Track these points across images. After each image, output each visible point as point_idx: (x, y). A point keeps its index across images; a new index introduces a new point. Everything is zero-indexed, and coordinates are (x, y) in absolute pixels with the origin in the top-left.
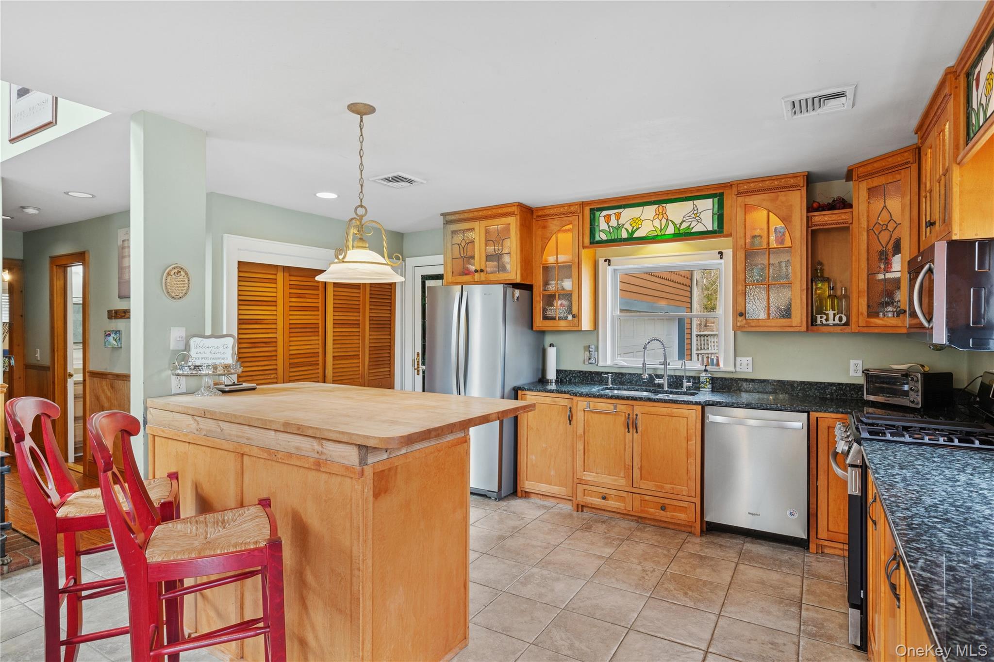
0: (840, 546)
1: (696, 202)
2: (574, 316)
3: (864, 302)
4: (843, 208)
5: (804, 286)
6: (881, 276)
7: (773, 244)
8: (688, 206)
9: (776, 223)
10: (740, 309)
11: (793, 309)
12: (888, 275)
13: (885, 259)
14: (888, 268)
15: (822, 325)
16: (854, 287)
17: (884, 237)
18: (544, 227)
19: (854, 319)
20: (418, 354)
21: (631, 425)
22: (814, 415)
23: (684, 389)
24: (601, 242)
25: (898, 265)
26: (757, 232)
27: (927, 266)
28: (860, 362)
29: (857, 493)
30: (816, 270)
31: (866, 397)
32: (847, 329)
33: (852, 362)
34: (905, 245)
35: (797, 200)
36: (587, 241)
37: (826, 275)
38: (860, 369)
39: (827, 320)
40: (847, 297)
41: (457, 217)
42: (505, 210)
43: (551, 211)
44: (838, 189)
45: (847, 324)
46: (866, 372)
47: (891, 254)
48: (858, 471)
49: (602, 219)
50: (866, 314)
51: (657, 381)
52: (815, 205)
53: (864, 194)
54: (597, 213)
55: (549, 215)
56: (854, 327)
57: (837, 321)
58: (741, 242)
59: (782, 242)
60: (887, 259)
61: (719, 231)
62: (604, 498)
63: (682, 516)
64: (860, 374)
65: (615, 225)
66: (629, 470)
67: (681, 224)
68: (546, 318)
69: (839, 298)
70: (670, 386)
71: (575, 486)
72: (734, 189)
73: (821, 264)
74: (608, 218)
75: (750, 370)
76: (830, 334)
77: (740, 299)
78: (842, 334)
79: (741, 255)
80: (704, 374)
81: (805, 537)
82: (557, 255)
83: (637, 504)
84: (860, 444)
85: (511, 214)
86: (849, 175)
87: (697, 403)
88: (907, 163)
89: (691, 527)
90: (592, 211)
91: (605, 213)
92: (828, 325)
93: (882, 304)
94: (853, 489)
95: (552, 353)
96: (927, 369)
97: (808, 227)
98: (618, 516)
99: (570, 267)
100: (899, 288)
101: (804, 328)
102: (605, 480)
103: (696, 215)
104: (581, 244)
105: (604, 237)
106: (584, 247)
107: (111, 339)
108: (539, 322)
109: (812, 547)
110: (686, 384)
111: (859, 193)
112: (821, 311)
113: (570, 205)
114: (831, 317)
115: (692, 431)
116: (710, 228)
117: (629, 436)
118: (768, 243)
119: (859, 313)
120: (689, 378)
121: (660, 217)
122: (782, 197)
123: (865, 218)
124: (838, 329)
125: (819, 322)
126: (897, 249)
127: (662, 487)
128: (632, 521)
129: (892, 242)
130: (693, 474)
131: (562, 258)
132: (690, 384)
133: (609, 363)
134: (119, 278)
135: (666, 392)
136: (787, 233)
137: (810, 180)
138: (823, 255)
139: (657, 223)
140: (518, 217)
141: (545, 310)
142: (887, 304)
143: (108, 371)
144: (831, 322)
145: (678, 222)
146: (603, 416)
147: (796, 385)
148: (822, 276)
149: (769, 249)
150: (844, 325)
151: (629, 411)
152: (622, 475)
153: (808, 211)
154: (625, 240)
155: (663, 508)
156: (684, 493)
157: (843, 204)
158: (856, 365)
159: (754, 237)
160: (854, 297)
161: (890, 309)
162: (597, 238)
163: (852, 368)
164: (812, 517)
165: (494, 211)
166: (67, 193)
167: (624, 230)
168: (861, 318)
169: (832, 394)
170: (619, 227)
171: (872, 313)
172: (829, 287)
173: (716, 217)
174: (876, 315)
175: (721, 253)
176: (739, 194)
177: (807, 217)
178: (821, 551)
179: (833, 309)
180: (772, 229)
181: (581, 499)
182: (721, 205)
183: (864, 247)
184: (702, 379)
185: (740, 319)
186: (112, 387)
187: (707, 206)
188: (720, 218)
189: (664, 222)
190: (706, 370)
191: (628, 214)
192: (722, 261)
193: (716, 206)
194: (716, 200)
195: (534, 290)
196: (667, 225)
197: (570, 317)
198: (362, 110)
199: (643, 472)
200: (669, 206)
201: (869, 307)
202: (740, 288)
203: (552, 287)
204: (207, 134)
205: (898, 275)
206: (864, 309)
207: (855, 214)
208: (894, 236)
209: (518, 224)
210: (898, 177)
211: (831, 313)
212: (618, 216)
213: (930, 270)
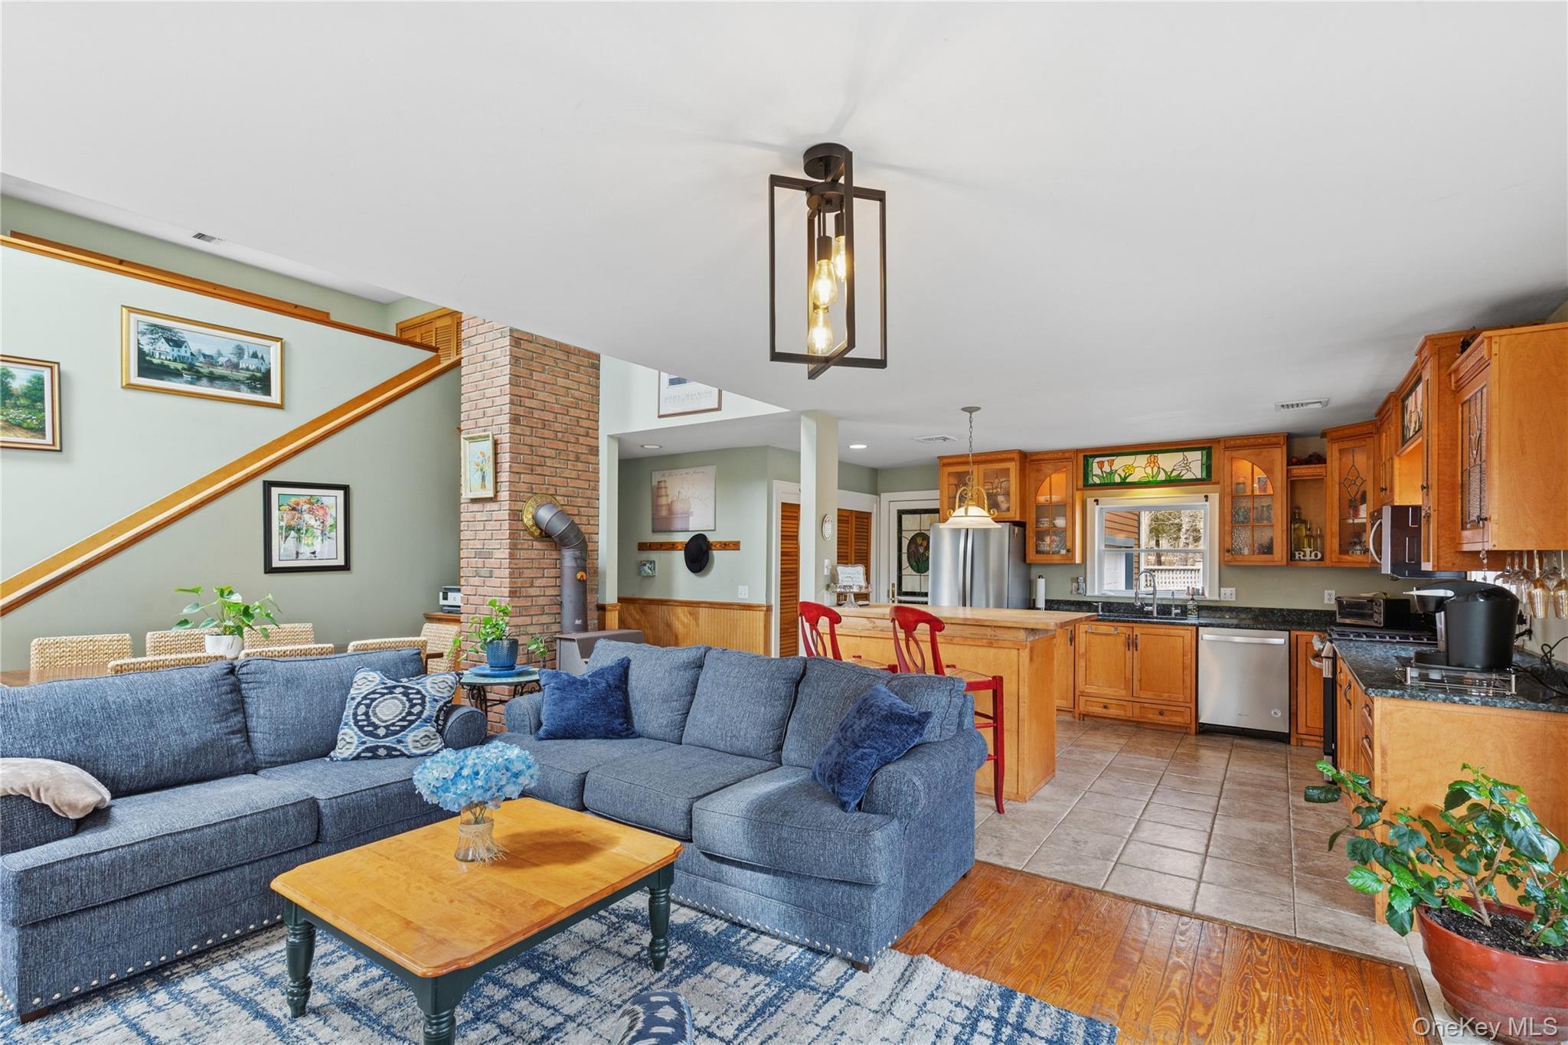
0: (1318, 738)
1: (1185, 453)
2: (1068, 551)
3: (1336, 542)
4: (1319, 463)
5: (1285, 528)
6: (1351, 521)
7: (1257, 493)
8: (1179, 456)
9: (1259, 473)
10: (1228, 545)
11: (1274, 547)
12: (1356, 521)
13: (1354, 506)
14: (1356, 515)
15: (1300, 559)
16: (1328, 530)
17: (1353, 490)
18: (1038, 471)
19: (1327, 556)
20: (893, 584)
21: (1131, 643)
22: (1294, 633)
23: (1173, 616)
24: (1095, 486)
25: (1364, 512)
26: (1241, 480)
27: (1379, 521)
28: (1333, 592)
29: (1330, 676)
30: (1295, 513)
31: (1339, 620)
32: (1322, 564)
33: (1326, 592)
34: (1370, 496)
35: (1279, 456)
36: (1081, 484)
37: (1303, 518)
38: (1333, 597)
39: (1304, 556)
40: (1322, 536)
41: (955, 460)
42: (1004, 456)
43: (1046, 457)
44: (1313, 446)
45: (1322, 559)
46: (1339, 601)
47: (1358, 503)
48: (1330, 661)
49: (1095, 465)
50: (1337, 550)
51: (1147, 609)
52: (1294, 460)
53: (1336, 454)
54: (1091, 460)
55: (1043, 460)
56: (1328, 562)
57: (1313, 557)
58: (1228, 490)
59: (1265, 491)
60: (1355, 506)
61: (1207, 479)
62: (1105, 707)
63: (1179, 719)
64: (1333, 602)
65: (1108, 470)
66: (1128, 683)
67: (1172, 472)
68: (1038, 552)
69: (1316, 539)
70: (1158, 613)
71: (1077, 698)
72: (1222, 444)
73: (1299, 508)
74: (1101, 465)
75: (1234, 599)
76: (1306, 568)
77: (1228, 539)
78: (1318, 568)
79: (1228, 500)
80: (1191, 602)
81: (1287, 731)
82: (1051, 495)
83: (1137, 711)
84: (1331, 642)
85: (1012, 460)
86: (1323, 435)
87: (1192, 625)
88: (1372, 433)
89: (1186, 728)
90: (1085, 457)
91: (1098, 459)
92: (1305, 560)
93: (1351, 543)
94: (1327, 674)
95: (1041, 583)
96: (1389, 596)
97: (1288, 478)
98: (1118, 722)
99: (1065, 505)
100: (1365, 531)
101: (1284, 562)
102: (1106, 692)
103: (1187, 466)
104: (1075, 486)
105: (1097, 481)
106: (1077, 490)
107: (646, 568)
108: (1032, 556)
109: (1293, 741)
110: (1174, 611)
111: (1333, 453)
112: (1299, 548)
113: (1064, 452)
114: (1308, 553)
115: (1188, 648)
116: (1199, 477)
117: (1129, 654)
118: (1253, 491)
119: (1332, 551)
120: (1176, 607)
121: (1152, 465)
122: (1265, 452)
123: (1338, 473)
124: (1314, 564)
125: (1297, 558)
126: (1363, 500)
127: (1160, 696)
128: (1131, 726)
129: (1359, 493)
130: (1188, 684)
131: (1055, 498)
132: (1179, 611)
133: (1096, 593)
134: (653, 514)
135: (1156, 618)
136: (1269, 482)
137: (1290, 439)
138: (1300, 500)
139: (1149, 470)
140: (1018, 463)
141: (1037, 546)
142: (1356, 544)
143: (637, 596)
144: (1308, 558)
145: (1169, 470)
146: (1104, 637)
147: (1276, 612)
148: (1299, 519)
149: (1253, 496)
150: (1319, 560)
151: (1129, 632)
152: (1123, 687)
153: (1288, 465)
154: (1118, 484)
155: (1161, 713)
156: (1181, 700)
157: (1319, 459)
158: (1330, 595)
159: (1238, 484)
160: (1328, 537)
161: (1358, 547)
162: (1091, 482)
163: (1326, 597)
164: (1293, 716)
165: (993, 457)
166: (642, 446)
167: (1117, 476)
168: (1333, 555)
169: (1308, 619)
170: (1112, 473)
171: (1343, 551)
172: (1306, 528)
173: (1204, 467)
174: (1346, 552)
175: (1206, 497)
176: (1226, 448)
177: (1287, 470)
178: (1300, 743)
179: (1310, 547)
180: (1256, 478)
181: (1082, 707)
182: (1209, 457)
183: (1336, 497)
184: (1189, 607)
185: (1226, 554)
186: (642, 611)
187: (1196, 458)
188: (1208, 468)
189: (1155, 469)
190: (1192, 599)
191: (1120, 462)
192: (1207, 503)
193: (1205, 458)
194: (1205, 452)
195: (1027, 527)
196: (1158, 473)
197: (1063, 552)
198: (970, 410)
199: (1143, 684)
200: (1160, 456)
201: (1340, 545)
202: (1228, 528)
203: (1045, 524)
204: (840, 418)
205: (1364, 521)
206: (1336, 547)
207: (1329, 469)
208: (1361, 490)
209: (1018, 468)
210: (1364, 443)
211: (1308, 550)
212: (1111, 463)
213: (1381, 524)
